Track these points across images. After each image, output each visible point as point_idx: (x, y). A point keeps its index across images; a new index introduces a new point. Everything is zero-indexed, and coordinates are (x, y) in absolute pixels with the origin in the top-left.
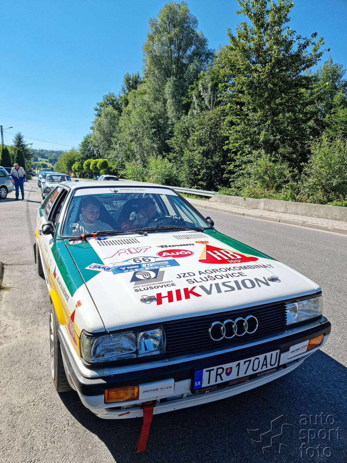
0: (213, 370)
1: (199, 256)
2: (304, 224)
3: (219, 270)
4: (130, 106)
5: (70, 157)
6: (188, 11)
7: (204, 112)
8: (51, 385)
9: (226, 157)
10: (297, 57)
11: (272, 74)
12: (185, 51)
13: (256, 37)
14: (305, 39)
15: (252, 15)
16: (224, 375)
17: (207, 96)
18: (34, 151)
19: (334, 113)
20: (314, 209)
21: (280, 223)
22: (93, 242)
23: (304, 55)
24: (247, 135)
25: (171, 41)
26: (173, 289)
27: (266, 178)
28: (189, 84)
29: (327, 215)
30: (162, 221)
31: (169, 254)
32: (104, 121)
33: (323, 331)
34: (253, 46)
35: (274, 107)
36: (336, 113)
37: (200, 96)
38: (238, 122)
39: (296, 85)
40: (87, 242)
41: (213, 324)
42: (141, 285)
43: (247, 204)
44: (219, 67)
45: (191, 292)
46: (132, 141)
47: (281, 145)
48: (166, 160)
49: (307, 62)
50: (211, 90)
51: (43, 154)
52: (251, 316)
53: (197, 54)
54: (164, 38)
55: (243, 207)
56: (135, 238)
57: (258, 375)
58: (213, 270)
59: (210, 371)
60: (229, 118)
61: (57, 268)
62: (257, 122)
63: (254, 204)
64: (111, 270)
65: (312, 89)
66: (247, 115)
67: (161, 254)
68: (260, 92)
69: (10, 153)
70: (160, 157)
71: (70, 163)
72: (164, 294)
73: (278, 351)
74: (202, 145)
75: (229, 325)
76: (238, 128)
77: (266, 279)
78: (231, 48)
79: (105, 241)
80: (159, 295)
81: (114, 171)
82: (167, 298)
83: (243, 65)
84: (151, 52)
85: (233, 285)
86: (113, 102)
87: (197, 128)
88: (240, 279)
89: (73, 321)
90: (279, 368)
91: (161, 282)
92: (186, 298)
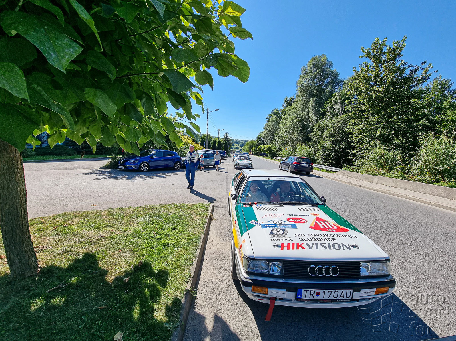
0: (308, 291)
1: (310, 224)
2: (410, 198)
3: (320, 235)
4: (287, 115)
5: (251, 144)
6: (327, 59)
7: (335, 117)
8: (230, 274)
9: (350, 146)
10: (409, 79)
11: (387, 91)
12: (323, 82)
13: (375, 70)
14: (416, 66)
15: (372, 57)
16: (315, 295)
17: (337, 107)
18: (233, 140)
19: (444, 114)
20: (421, 187)
21: (389, 195)
22: (254, 207)
23: (415, 77)
24: (366, 131)
25: (314, 77)
26: (291, 243)
27: (381, 161)
28: (325, 101)
29: (433, 192)
30: (293, 198)
31: (293, 220)
32: (271, 124)
33: (389, 285)
34: (372, 76)
35: (390, 112)
36: (446, 114)
37: (333, 107)
38: (359, 124)
39: (408, 97)
40: (252, 207)
41: (311, 266)
42: (274, 237)
43: (364, 178)
44: (347, 89)
45: (301, 246)
46: (286, 135)
47: (395, 138)
48: (308, 147)
49: (417, 81)
50: (341, 104)
51: (237, 142)
52: (335, 266)
53: (332, 83)
54: (310, 76)
55: (361, 181)
56: (276, 207)
57: (337, 301)
58: (316, 234)
59: (306, 291)
60: (353, 121)
61: (237, 219)
62: (374, 123)
63: (369, 179)
64: (261, 225)
65: (423, 98)
66: (367, 118)
67: (288, 220)
68: (378, 103)
69: (221, 142)
70: (304, 145)
71: (251, 147)
72: (286, 244)
73: (352, 290)
74: (332, 137)
75: (320, 269)
76: (360, 127)
77: (350, 245)
78: (355, 79)
79: (260, 207)
80: (283, 244)
81: (274, 152)
82: (287, 247)
83: (364, 88)
84: (301, 85)
85: (327, 246)
86: (277, 114)
87: (329, 127)
88: (332, 243)
89: (241, 249)
90: (352, 300)
91: (285, 237)
92: (297, 249)
